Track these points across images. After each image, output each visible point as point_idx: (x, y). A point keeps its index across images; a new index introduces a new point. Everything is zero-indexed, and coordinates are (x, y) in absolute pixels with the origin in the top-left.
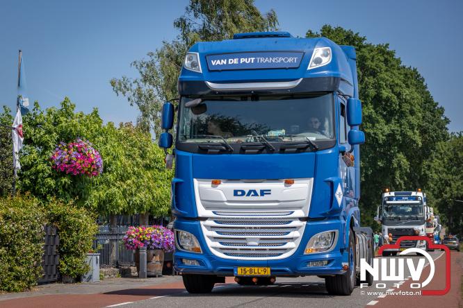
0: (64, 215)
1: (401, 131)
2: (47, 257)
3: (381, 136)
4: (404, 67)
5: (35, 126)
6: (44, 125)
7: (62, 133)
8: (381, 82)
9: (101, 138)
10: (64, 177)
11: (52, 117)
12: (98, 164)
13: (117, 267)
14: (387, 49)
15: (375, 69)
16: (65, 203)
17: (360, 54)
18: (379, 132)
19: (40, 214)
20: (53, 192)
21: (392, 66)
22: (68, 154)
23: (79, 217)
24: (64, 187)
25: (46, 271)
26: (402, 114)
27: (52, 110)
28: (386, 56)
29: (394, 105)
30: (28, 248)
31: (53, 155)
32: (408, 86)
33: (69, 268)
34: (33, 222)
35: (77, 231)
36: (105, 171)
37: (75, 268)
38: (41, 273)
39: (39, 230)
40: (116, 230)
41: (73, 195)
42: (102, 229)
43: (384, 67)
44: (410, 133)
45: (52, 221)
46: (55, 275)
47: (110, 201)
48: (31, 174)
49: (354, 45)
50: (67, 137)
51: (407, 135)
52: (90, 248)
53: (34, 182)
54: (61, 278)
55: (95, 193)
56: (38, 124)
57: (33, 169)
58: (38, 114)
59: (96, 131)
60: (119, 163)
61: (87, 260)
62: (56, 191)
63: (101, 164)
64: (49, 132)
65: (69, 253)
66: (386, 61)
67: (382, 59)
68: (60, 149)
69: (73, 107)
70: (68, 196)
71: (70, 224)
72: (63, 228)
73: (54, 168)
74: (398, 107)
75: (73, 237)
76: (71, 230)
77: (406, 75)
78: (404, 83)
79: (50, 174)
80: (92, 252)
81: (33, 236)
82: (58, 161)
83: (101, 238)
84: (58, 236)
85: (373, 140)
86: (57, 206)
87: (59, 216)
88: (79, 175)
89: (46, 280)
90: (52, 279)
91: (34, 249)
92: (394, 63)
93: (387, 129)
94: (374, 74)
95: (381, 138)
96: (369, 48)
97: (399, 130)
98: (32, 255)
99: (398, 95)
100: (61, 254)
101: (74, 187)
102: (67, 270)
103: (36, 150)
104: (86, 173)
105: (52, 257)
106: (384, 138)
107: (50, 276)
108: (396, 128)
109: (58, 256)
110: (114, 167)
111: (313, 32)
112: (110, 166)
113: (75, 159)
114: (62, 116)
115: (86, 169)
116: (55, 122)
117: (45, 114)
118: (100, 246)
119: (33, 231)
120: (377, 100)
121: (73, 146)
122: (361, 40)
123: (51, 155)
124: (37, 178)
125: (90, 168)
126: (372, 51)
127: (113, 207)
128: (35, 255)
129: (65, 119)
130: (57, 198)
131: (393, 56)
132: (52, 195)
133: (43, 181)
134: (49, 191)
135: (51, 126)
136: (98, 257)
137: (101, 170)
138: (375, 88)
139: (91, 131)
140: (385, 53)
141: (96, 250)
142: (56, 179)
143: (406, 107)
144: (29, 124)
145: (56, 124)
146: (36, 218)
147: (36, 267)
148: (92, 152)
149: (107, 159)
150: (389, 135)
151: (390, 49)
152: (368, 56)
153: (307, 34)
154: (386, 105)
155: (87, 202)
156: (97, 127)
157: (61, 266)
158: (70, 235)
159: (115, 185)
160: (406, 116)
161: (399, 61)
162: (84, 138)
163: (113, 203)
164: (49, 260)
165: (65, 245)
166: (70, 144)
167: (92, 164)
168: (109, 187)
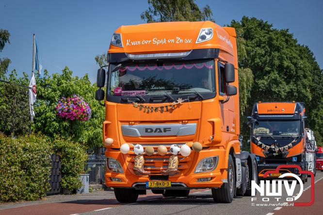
0: (64, 147)
1: (298, 89)
2: (52, 176)
3: (283, 93)
4: (299, 45)
5: (45, 86)
6: (51, 85)
7: (63, 91)
8: (284, 56)
9: (90, 95)
10: (65, 121)
11: (56, 80)
12: (88, 112)
13: (101, 184)
14: (288, 33)
15: (279, 47)
16: (65, 139)
17: (268, 36)
18: (282, 90)
19: (48, 147)
20: (58, 132)
21: (291, 44)
22: (67, 105)
23: (75, 149)
24: (64, 128)
25: (52, 186)
26: (298, 78)
27: (57, 75)
28: (286, 37)
29: (292, 72)
30: (40, 171)
31: (57, 106)
32: (302, 58)
33: (68, 184)
34: (43, 152)
35: (74, 159)
36: (92, 117)
37: (72, 184)
38: (49, 188)
39: (47, 158)
40: (100, 158)
41: (71, 134)
42: (90, 157)
43: (285, 45)
44: (303, 91)
45: (56, 152)
46: (58, 189)
47: (96, 138)
48: (42, 119)
49: (264, 30)
50: (67, 94)
51: (301, 92)
52: (82, 170)
53: (44, 125)
54: (62, 191)
55: (86, 133)
56: (46, 85)
57: (43, 116)
58: (47, 78)
59: (87, 89)
60: (102, 112)
61: (80, 178)
62: (60, 131)
63: (90, 112)
64: (54, 90)
65: (68, 174)
66: (287, 41)
67: (284, 39)
68: (61, 102)
69: (71, 73)
70: (67, 135)
71: (68, 154)
72: (64, 156)
73: (58, 115)
74: (295, 73)
75: (71, 163)
76: (69, 158)
77: (301, 50)
78: (299, 56)
79: (55, 119)
80: (84, 173)
81: (43, 162)
82: (60, 110)
83: (90, 163)
84: (60, 162)
85: (278, 96)
86: (60, 142)
87: (61, 148)
88: (75, 120)
89: (52, 192)
90: (56, 191)
91: (44, 171)
92: (292, 42)
93: (287, 88)
94: (278, 49)
95: (283, 94)
96: (274, 32)
97: (296, 89)
98: (43, 175)
99: (295, 64)
100: (63, 174)
101: (72, 129)
102: (67, 186)
103: (45, 103)
104: (79, 119)
105: (56, 177)
106: (286, 94)
107: (55, 189)
108: (294, 87)
109: (61, 176)
110: (99, 114)
111: (236, 21)
112: (96, 114)
113: (72, 109)
114: (63, 79)
115: (80, 116)
116: (58, 83)
117: (52, 78)
118: (89, 169)
119: (43, 159)
120: (281, 68)
121: (71, 100)
122: (269, 26)
123: (55, 106)
124: (46, 122)
125: (82, 115)
126: (277, 34)
127: (98, 142)
128: (45, 175)
129: (65, 81)
130: (60, 136)
131: (292, 37)
132: (57, 134)
133: (50, 124)
134: (54, 130)
135: (56, 86)
136: (88, 177)
137: (90, 116)
138: (279, 59)
139: (83, 90)
140: (285, 35)
141: (87, 172)
142: (59, 123)
143: (300, 73)
144: (41, 85)
145: (59, 85)
146: (45, 150)
147: (45, 183)
148: (84, 104)
149: (94, 109)
150: (288, 93)
151: (289, 33)
152: (274, 38)
153: (232, 22)
154: (286, 71)
155: (80, 139)
156: (87, 87)
157: (63, 183)
158: (68, 161)
159: (99, 127)
160: (301, 79)
161: (295, 41)
162: (78, 95)
163: (99, 139)
164: (54, 179)
165: (65, 168)
166: (69, 99)
167: (84, 113)
168: (95, 128)
